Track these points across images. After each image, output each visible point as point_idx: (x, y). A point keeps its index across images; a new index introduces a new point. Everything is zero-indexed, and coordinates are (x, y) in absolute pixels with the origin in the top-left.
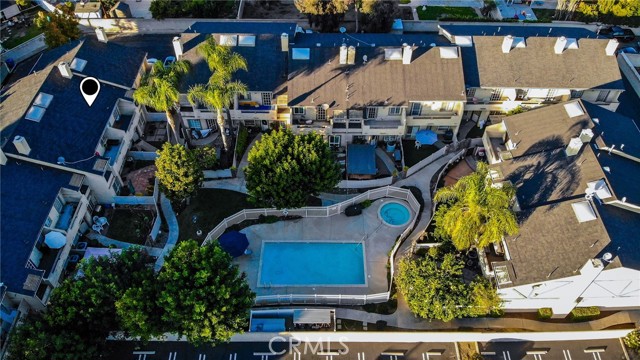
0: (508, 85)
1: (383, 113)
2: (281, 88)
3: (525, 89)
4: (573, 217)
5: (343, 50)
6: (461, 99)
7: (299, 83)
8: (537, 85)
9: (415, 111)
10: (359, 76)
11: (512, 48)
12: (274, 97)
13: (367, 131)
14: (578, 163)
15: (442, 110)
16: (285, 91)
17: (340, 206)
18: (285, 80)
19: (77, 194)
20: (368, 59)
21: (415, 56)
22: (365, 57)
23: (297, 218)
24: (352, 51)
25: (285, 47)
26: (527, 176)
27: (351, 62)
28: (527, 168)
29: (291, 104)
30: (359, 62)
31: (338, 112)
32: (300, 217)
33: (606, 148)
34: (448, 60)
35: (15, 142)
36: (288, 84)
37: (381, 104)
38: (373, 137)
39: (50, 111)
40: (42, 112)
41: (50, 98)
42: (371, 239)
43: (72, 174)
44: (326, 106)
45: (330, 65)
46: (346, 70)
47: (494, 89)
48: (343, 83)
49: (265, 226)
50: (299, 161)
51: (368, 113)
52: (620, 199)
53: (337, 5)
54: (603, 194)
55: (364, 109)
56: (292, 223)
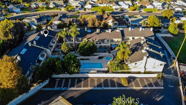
0: (131, 36)
1: (106, 41)
2: (85, 37)
3: (134, 37)
4: (142, 52)
5: (97, 30)
6: (121, 38)
7: (89, 36)
8: (136, 36)
9: (112, 41)
10: (100, 35)
11: (131, 30)
12: (84, 38)
13: (102, 44)
14: (143, 45)
15: (117, 41)
16: (86, 37)
17: (97, 57)
18: (86, 35)
19: (45, 53)
20: (102, 32)
21: (111, 31)
22: (102, 31)
23: (88, 59)
24: (99, 30)
25: (86, 30)
26: (134, 48)
27: (99, 32)
28: (134, 47)
29: (87, 39)
30: (100, 32)
31: (96, 40)
32: (89, 59)
33: (149, 43)
34: (118, 32)
35: (34, 42)
36: (87, 36)
37: (105, 39)
38: (104, 46)
39: (39, 39)
40: (38, 39)
41: (39, 37)
42: (104, 62)
43: (44, 49)
44: (94, 39)
45: (95, 33)
46: (98, 34)
47: (128, 37)
48: (98, 36)
49: (82, 61)
50: (89, 46)
51: (103, 41)
52: (151, 49)
53: (96, 25)
54: (148, 49)
55: (102, 40)
56: (87, 60)
